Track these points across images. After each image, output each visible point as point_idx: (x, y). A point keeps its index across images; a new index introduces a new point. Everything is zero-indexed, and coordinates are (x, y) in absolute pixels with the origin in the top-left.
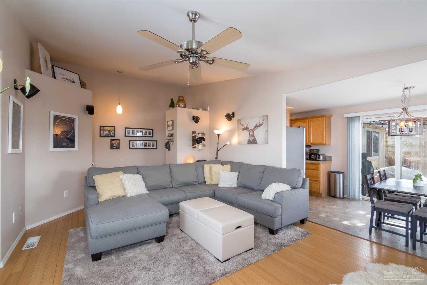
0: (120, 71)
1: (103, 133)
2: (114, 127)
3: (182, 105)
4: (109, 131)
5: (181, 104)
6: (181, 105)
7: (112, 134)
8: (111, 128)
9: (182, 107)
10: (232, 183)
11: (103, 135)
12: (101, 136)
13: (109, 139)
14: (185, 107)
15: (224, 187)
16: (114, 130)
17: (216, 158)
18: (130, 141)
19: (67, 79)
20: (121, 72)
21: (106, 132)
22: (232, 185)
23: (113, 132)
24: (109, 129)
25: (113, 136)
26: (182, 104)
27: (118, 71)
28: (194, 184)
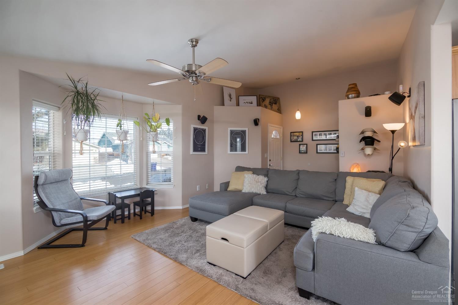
0: (297, 78)
1: (293, 138)
2: (302, 132)
3: (352, 96)
4: (298, 136)
5: (350, 94)
6: (350, 96)
7: (300, 139)
8: (299, 134)
9: (352, 98)
10: (365, 211)
11: (293, 141)
12: (291, 141)
13: (298, 143)
14: (358, 96)
15: (353, 214)
16: (302, 135)
17: (391, 170)
18: (317, 145)
19: (247, 102)
20: (299, 78)
21: (295, 138)
22: (364, 213)
23: (301, 137)
24: (297, 134)
25: (301, 141)
26: (352, 94)
27: (296, 79)
28: (323, 199)
